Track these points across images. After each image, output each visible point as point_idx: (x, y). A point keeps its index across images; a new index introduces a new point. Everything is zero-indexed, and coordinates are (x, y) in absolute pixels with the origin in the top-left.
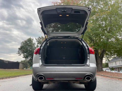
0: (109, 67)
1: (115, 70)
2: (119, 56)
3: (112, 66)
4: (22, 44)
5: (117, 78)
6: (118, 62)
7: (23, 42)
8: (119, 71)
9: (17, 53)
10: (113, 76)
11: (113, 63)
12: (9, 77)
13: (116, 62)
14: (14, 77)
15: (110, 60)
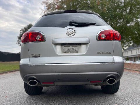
0: (124, 57)
1: (130, 60)
2: (138, 44)
3: (127, 55)
4: (21, 32)
5: (138, 71)
6: (135, 51)
7: (22, 29)
8: (135, 61)
9: (17, 43)
10: (132, 68)
11: (129, 52)
12: (6, 72)
13: (133, 51)
14: (13, 72)
15: (125, 48)
